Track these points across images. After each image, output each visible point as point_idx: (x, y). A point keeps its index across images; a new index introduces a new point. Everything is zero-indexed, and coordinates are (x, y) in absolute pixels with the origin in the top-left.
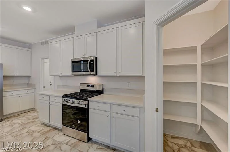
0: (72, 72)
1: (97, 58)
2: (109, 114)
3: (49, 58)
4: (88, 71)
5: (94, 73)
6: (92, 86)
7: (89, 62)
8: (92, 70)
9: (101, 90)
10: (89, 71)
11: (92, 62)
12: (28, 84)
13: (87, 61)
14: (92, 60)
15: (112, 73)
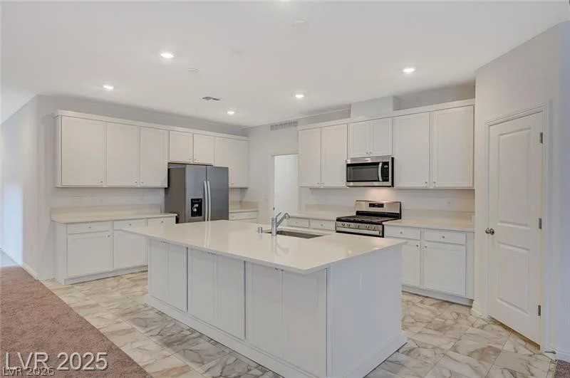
0: (348, 181)
1: (393, 159)
2: (418, 243)
3: (297, 154)
4: (378, 181)
5: (389, 183)
6: (381, 205)
7: (380, 165)
8: (385, 179)
9: (398, 212)
10: (380, 179)
11: (386, 166)
12: (241, 202)
13: (378, 164)
14: (387, 163)
15: (420, 184)
